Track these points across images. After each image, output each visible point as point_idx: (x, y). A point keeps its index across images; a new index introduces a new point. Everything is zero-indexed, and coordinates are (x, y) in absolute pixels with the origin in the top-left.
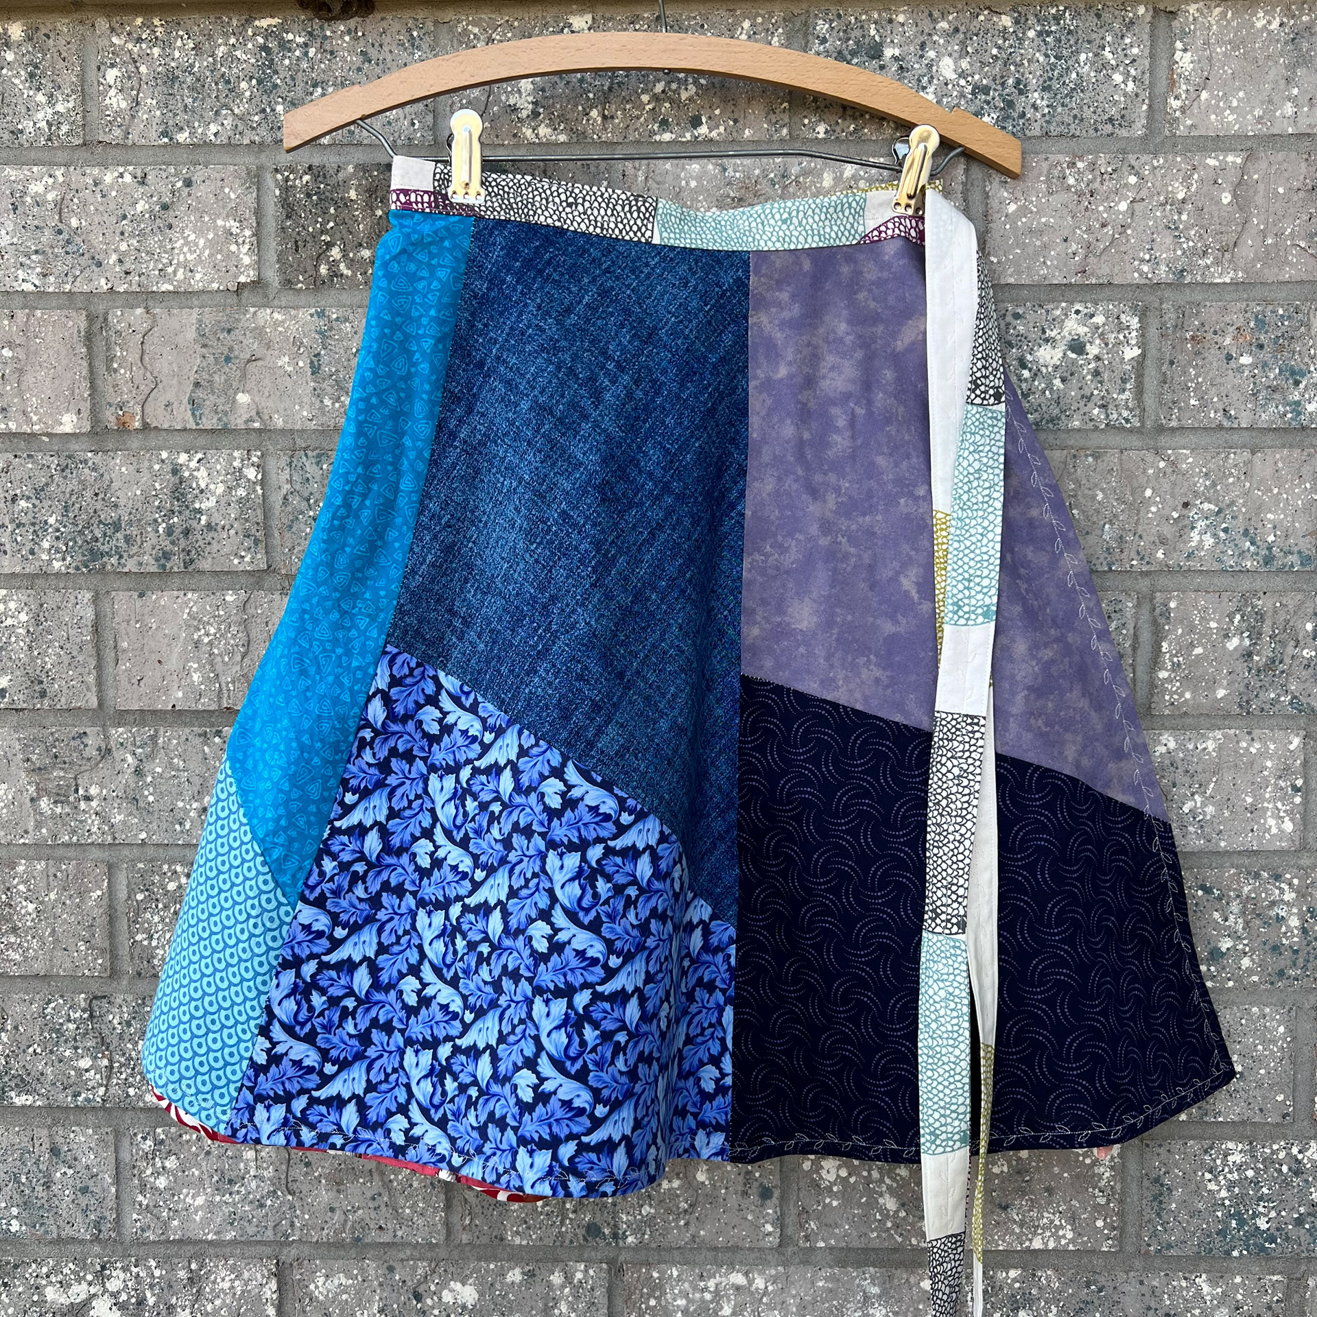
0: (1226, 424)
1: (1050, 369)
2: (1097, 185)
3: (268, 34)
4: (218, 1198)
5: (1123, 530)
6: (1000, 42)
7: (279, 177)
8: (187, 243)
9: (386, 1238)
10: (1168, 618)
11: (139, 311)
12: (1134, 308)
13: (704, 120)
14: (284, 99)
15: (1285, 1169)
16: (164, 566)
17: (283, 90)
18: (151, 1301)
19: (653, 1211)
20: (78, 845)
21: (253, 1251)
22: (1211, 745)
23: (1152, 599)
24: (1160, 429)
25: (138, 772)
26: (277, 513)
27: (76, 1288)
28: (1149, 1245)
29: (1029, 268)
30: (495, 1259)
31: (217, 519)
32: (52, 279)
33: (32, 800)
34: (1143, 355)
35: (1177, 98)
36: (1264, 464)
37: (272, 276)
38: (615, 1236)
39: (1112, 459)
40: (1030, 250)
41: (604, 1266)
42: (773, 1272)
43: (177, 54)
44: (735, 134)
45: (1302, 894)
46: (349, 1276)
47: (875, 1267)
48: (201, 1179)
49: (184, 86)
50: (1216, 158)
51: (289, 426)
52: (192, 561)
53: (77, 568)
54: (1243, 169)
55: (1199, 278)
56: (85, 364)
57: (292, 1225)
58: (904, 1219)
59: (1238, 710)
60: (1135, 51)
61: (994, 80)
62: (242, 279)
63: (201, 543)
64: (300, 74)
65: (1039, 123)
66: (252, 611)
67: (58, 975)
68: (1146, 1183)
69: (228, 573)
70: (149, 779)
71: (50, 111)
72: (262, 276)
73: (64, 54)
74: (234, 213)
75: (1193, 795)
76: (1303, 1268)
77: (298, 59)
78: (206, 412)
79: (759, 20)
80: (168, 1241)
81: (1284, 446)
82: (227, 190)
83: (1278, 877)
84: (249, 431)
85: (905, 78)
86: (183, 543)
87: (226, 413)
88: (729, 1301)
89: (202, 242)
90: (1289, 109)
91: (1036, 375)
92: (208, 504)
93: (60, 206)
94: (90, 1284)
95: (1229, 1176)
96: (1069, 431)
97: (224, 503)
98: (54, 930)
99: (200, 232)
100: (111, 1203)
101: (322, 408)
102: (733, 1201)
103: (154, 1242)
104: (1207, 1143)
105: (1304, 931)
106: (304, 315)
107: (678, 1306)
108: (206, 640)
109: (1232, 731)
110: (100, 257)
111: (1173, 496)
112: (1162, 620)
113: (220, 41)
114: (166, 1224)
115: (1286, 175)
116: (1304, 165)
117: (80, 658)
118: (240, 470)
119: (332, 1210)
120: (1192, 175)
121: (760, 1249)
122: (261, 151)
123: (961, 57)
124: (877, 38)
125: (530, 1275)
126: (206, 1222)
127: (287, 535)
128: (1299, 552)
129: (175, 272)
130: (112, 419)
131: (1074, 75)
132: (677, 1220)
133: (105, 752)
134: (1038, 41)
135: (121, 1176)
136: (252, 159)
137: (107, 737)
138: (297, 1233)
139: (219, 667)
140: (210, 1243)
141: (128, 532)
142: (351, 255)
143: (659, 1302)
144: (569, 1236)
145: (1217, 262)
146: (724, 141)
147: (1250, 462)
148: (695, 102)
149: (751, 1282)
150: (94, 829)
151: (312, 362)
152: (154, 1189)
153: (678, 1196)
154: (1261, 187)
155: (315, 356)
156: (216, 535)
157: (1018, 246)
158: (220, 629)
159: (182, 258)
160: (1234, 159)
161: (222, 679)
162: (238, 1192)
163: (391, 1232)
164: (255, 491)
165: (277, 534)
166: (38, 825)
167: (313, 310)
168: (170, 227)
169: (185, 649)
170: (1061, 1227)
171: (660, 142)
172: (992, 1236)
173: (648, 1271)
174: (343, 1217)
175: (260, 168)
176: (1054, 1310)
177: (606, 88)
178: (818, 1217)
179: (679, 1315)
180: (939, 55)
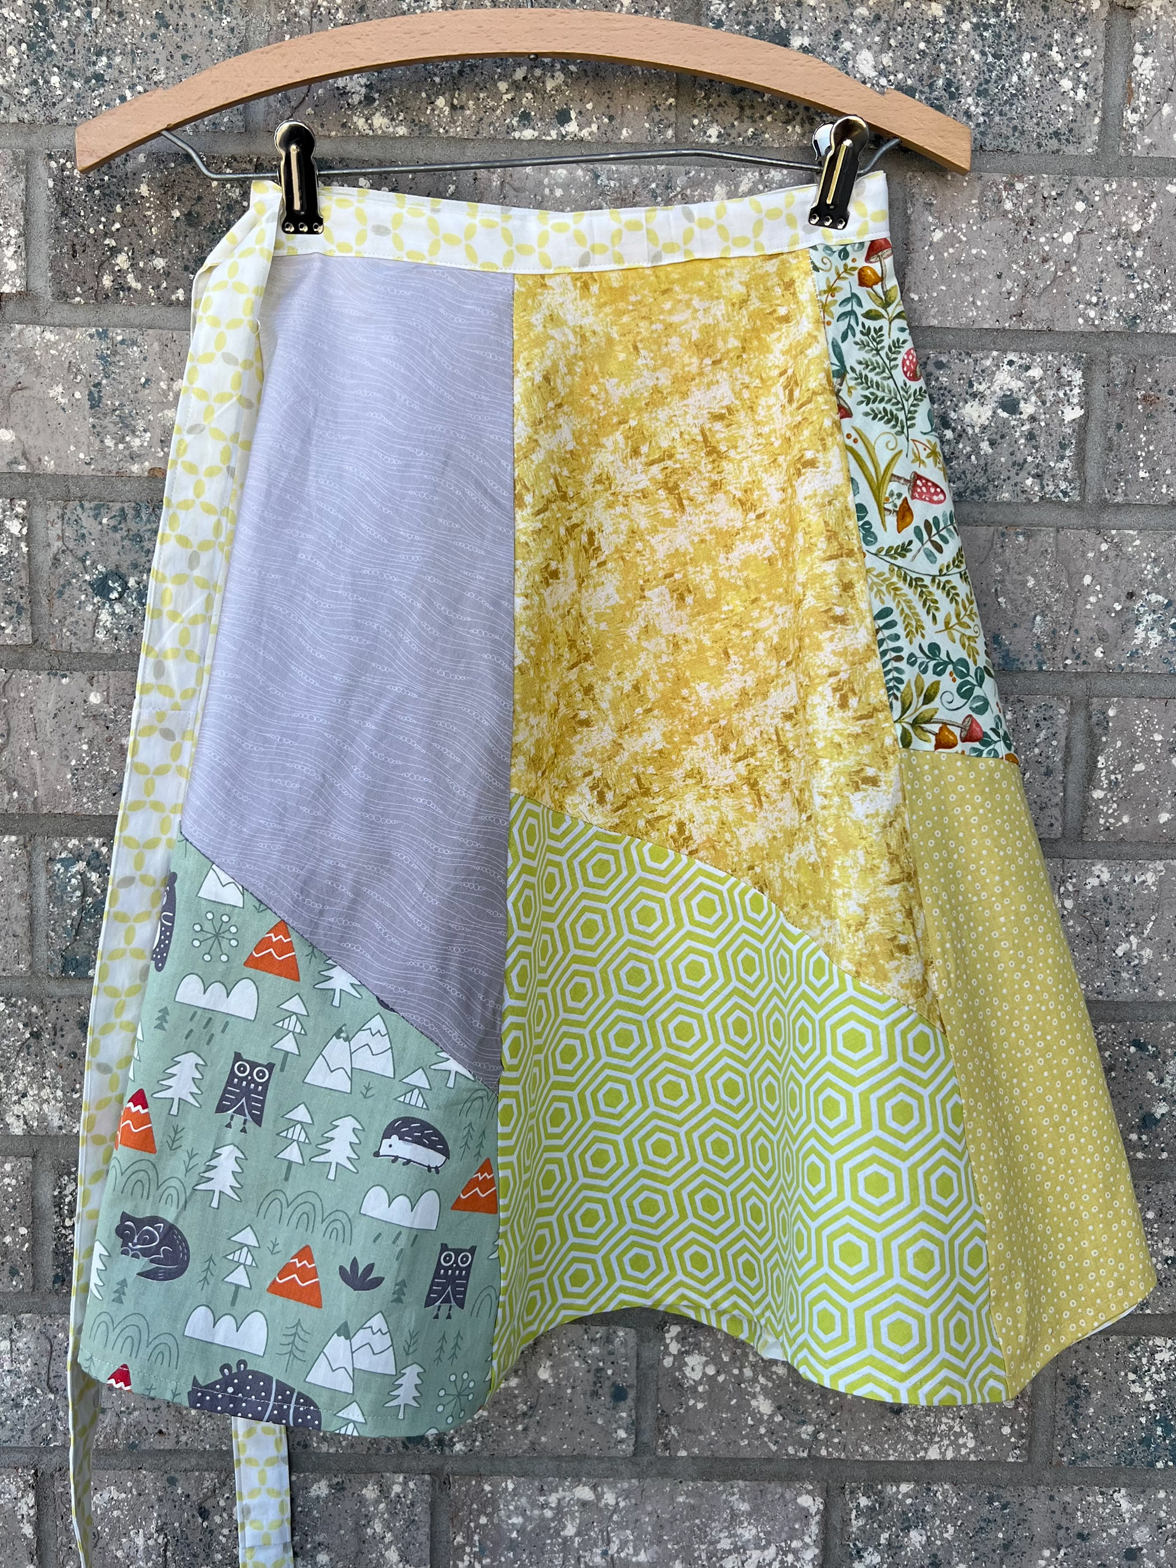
1: (977, 430)
2: (1038, 211)
5: (1057, 622)
6: (929, 35)
7: (53, 164)
9: (167, 1444)
10: (1106, 728)
12: (1077, 361)
13: (573, 115)
14: (61, 69)
17: (59, 59)
19: (486, 1414)
21: (5, 1459)
22: (1150, 878)
23: (1088, 705)
24: (1104, 505)
26: (46, 575)
28: (1062, 1455)
29: (955, 308)
30: (298, 1469)
34: (1086, 417)
35: (1135, 111)
37: (42, 285)
38: (441, 1443)
39: (1046, 538)
40: (958, 287)
41: (427, 1477)
42: (626, 1485)
44: (609, 134)
46: (121, 1488)
47: (745, 1479)
51: (62, 471)
55: (1154, 327)
57: (54, 1428)
58: (780, 1424)
60: (1087, 52)
61: (921, 80)
62: (6, 288)
64: (81, 39)
68: (1061, 1384)
72: (31, 286)
75: (1128, 935)
77: (79, 20)
84: (12, 475)
91: (960, 436)
95: (1155, 1376)
96: (996, 504)
101: (103, 450)
102: (580, 1402)
104: (1131, 1340)
106: (79, 334)
107: (513, 1525)
111: (1116, 584)
112: (1098, 731)
119: (103, 1411)
120: (1150, 204)
121: (610, 1458)
122: (32, 132)
123: (882, 51)
124: (783, 24)
125: (339, 1488)
127: (57, 603)
131: (1015, 79)
132: (513, 1424)
134: (974, 35)
136: (20, 142)
138: (62, 1437)
142: (141, 264)
143: (491, 1520)
144: (386, 1443)
146: (597, 142)
148: (562, 93)
149: (599, 1497)
151: (91, 393)
153: (516, 1397)
155: (95, 386)
157: (943, 282)
163: (173, 1437)
164: (19, 548)
167: (92, 331)
170: (962, 1434)
171: (520, 141)
172: (881, 1444)
173: (479, 1484)
174: (115, 1419)
175: (30, 152)
176: (951, 1529)
177: (455, 71)
178: (680, 1421)
179: (514, 1535)
180: (857, 48)
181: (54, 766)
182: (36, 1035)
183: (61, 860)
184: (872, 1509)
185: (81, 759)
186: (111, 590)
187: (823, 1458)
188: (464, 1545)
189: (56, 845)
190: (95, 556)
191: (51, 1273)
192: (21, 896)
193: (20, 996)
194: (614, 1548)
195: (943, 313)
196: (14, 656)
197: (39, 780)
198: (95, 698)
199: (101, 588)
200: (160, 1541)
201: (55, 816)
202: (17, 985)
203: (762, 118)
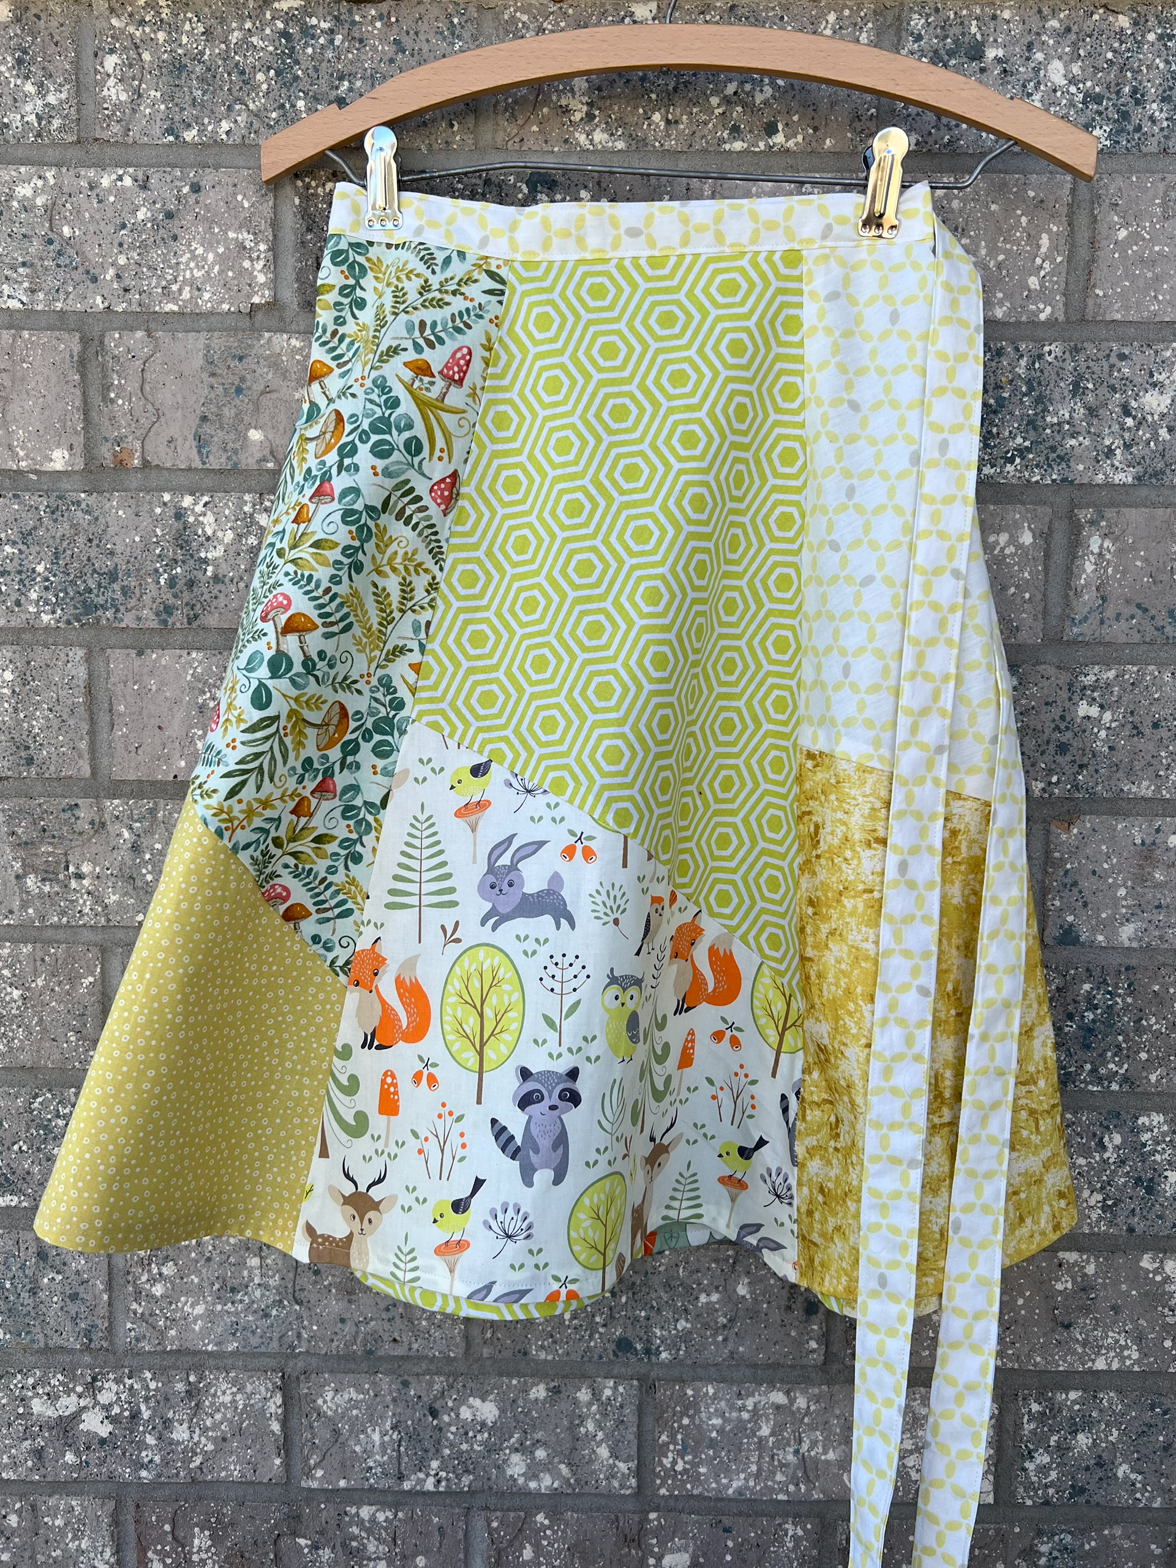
1: (1156, 417)
8: (194, 257)
9: (400, 1351)
11: (140, 334)
13: (780, 126)
14: (306, 94)
16: (165, 622)
17: (304, 84)
18: (146, 1414)
19: (689, 1326)
20: (68, 926)
25: (136, 848)
27: (64, 1401)
29: (1138, 303)
30: (519, 1375)
32: (41, 295)
33: (18, 877)
38: (648, 1351)
40: (1141, 283)
41: (635, 1383)
42: (816, 1391)
43: (185, 40)
44: (814, 144)
46: (360, 1390)
48: (200, 1287)
49: (193, 76)
52: (196, 617)
53: (68, 622)
56: (78, 392)
57: (299, 1336)
61: (1108, 88)
62: (256, 300)
65: (1157, 137)
67: (46, 1067)
71: (39, 102)
73: (57, 38)
74: (246, 224)
77: (323, 47)
78: (214, 450)
79: (847, 12)
80: (164, 1352)
82: (239, 198)
85: (1008, 83)
86: (187, 597)
87: (236, 452)
88: (768, 1420)
91: (1140, 423)
93: (50, 211)
94: (80, 1397)
98: (41, 1020)
99: (209, 246)
100: (102, 1311)
102: (776, 1316)
107: (713, 1425)
110: (96, 271)
113: (234, 25)
114: (162, 1333)
117: (72, 722)
118: (251, 516)
119: (342, 1321)
121: (803, 1367)
123: (1072, 61)
124: (979, 37)
125: (556, 1391)
130: (108, 455)
132: (714, 1336)
133: (100, 826)
135: (114, 1283)
137: (101, 810)
138: (304, 1344)
140: (210, 1354)
141: (126, 583)
143: (692, 1421)
144: (599, 1351)
146: (802, 152)
148: (770, 106)
149: (792, 1401)
150: (87, 910)
152: (150, 1296)
153: (716, 1310)
156: (223, 588)
157: (1127, 278)
159: (188, 275)
162: (241, 1301)
163: (406, 1344)
166: (24, 906)
169: (188, 714)
170: (1127, 1347)
171: (730, 152)
172: (1052, 1356)
173: (682, 1389)
176: (1115, 1433)
177: (670, 88)
179: (714, 1434)
180: (1048, 58)
184: (1043, 1414)
188: (668, 1443)
194: (805, 1447)
195: (1127, 308)
200: (395, 1437)
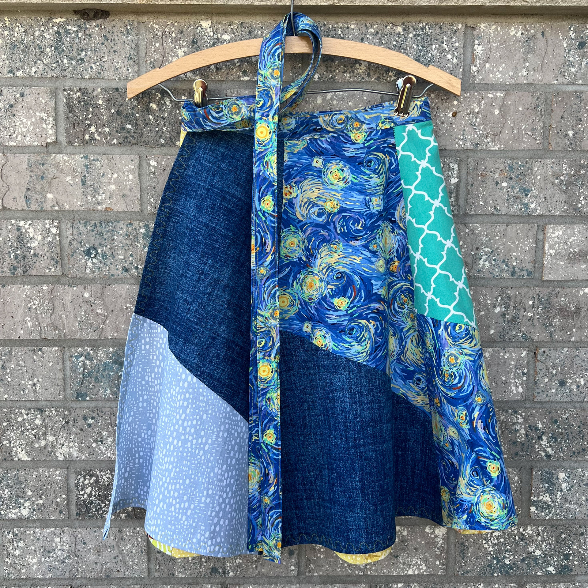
0: (495, 213)
2: (440, 105)
3: (59, 25)
4: (43, 559)
6: (397, 39)
7: (65, 93)
12: (456, 161)
15: (517, 538)
21: (60, 582)
22: (487, 354)
24: (466, 215)
26: (66, 249)
28: (458, 572)
31: (38, 251)
34: (459, 182)
35: (475, 66)
36: (512, 230)
37: (63, 139)
45: (526, 419)
47: (339, 584)
50: (492, 94)
51: (72, 209)
54: (504, 99)
55: (484, 148)
59: (499, 339)
60: (457, 44)
63: (31, 262)
64: (74, 45)
66: (55, 294)
68: (458, 545)
69: (44, 276)
70: (8, 371)
72: (58, 139)
76: (525, 580)
81: (520, 223)
83: (516, 412)
84: (52, 211)
89: (29, 123)
90: (524, 72)
92: (34, 244)
95: (493, 541)
97: (42, 244)
101: (87, 201)
103: (14, 579)
105: (527, 435)
106: (77, 157)
108: (34, 307)
109: (496, 349)
111: (472, 244)
115: (523, 102)
116: (530, 97)
120: (482, 101)
122: (57, 81)
126: (38, 570)
127: (71, 259)
128: (527, 270)
129: (17, 137)
131: (430, 55)
134: (414, 39)
136: (52, 84)
139: (40, 320)
142: (100, 130)
145: (492, 141)
147: (506, 230)
151: (82, 179)
154: (512, 107)
155: (83, 177)
158: (40, 302)
160: (500, 94)
161: (42, 325)
164: (56, 239)
165: (66, 259)
167: (82, 156)
168: (14, 115)
174: (101, 566)
175: (56, 88)
178: (315, 562)
181: (71, 321)
182: (67, 423)
183: (75, 356)
185: (81, 318)
186: (92, 254)
187: (369, 575)
189: (73, 350)
190: (85, 241)
191: (75, 512)
192: (60, 370)
193: (60, 408)
196: (55, 279)
197: (66, 326)
198: (86, 295)
199: (88, 253)
201: (72, 339)
202: (59, 404)
203: (335, 71)
